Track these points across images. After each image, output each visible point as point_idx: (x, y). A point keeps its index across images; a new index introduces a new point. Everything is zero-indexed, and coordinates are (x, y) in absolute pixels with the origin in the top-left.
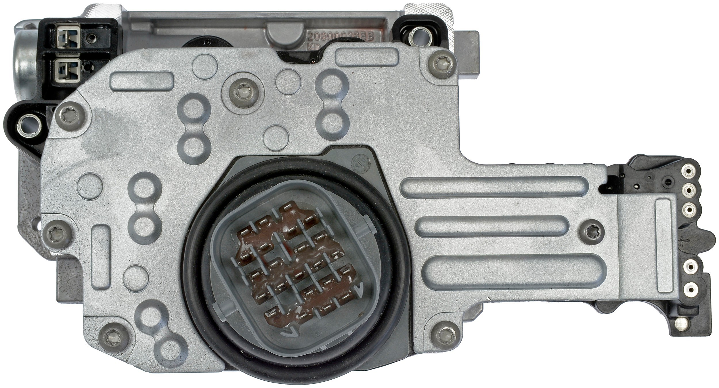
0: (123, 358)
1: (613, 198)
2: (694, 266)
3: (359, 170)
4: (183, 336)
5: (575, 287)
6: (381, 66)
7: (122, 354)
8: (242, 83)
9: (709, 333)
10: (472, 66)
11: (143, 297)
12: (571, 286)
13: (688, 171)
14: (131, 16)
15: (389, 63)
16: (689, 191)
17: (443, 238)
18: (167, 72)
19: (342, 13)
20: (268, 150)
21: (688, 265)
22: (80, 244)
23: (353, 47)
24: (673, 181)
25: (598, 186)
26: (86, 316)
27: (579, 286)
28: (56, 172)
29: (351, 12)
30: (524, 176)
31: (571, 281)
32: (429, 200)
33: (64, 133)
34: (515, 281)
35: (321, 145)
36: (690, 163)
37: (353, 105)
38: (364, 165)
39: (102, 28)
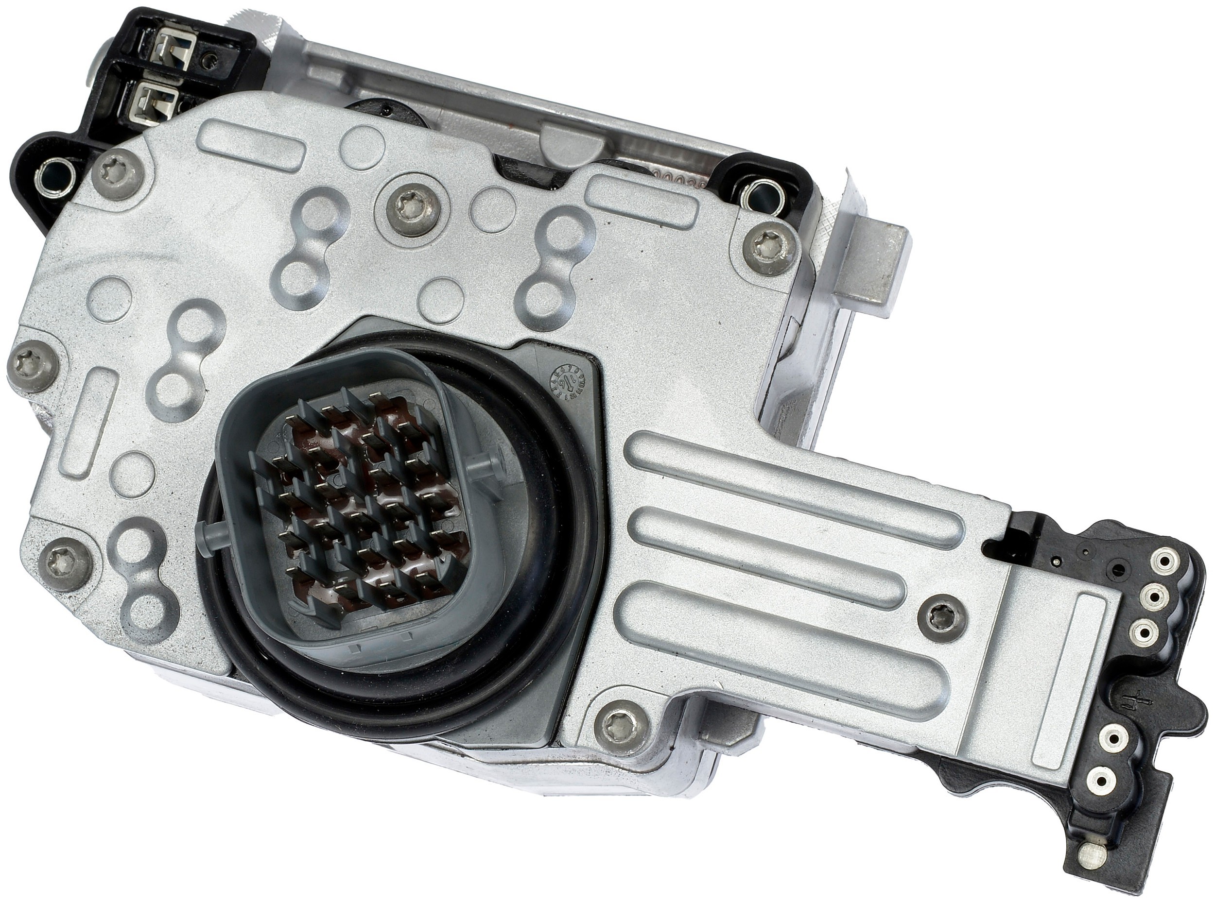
0: (68, 605)
1: (1003, 569)
2: (1121, 738)
3: (562, 395)
4: (178, 594)
5: (880, 708)
6: (662, 224)
7: (71, 597)
8: (413, 191)
9: (1135, 887)
10: (874, 287)
11: (133, 510)
12: (873, 705)
13: (1165, 561)
14: (307, 49)
15: (676, 222)
16: (1155, 597)
17: (672, 554)
18: (298, 141)
19: (672, 134)
20: (421, 318)
21: (1110, 733)
22: (64, 392)
23: (624, 178)
24: (1127, 569)
25: (982, 541)
26: (34, 517)
27: (888, 710)
28: (66, 261)
29: (688, 138)
30: (853, 485)
31: (874, 695)
32: (669, 480)
33: (98, 200)
34: (774, 666)
35: (514, 334)
36: (1170, 547)
37: (592, 279)
38: (572, 385)
39: (231, 46)
